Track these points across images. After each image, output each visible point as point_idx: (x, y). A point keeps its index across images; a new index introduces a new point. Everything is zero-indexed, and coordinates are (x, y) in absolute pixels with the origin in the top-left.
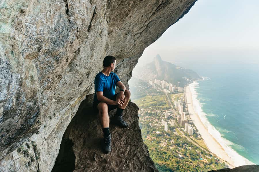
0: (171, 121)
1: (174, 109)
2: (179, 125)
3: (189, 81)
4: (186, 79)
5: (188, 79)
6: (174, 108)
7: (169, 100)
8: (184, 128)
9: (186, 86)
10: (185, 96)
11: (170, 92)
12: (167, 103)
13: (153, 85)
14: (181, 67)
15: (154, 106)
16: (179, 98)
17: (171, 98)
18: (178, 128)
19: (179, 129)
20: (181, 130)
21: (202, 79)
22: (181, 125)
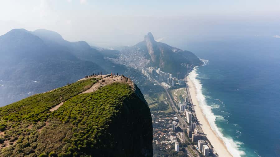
0: (179, 134)
1: (179, 115)
2: (190, 141)
3: (189, 69)
4: (185, 65)
5: (187, 66)
6: (179, 113)
7: (171, 100)
8: (197, 144)
9: (186, 76)
10: (188, 92)
11: (170, 87)
12: (169, 104)
13: (148, 77)
14: (178, 49)
15: (156, 112)
16: (181, 95)
17: (173, 95)
18: (190, 145)
19: (191, 147)
20: (194, 148)
21: (203, 63)
22: (193, 140)
